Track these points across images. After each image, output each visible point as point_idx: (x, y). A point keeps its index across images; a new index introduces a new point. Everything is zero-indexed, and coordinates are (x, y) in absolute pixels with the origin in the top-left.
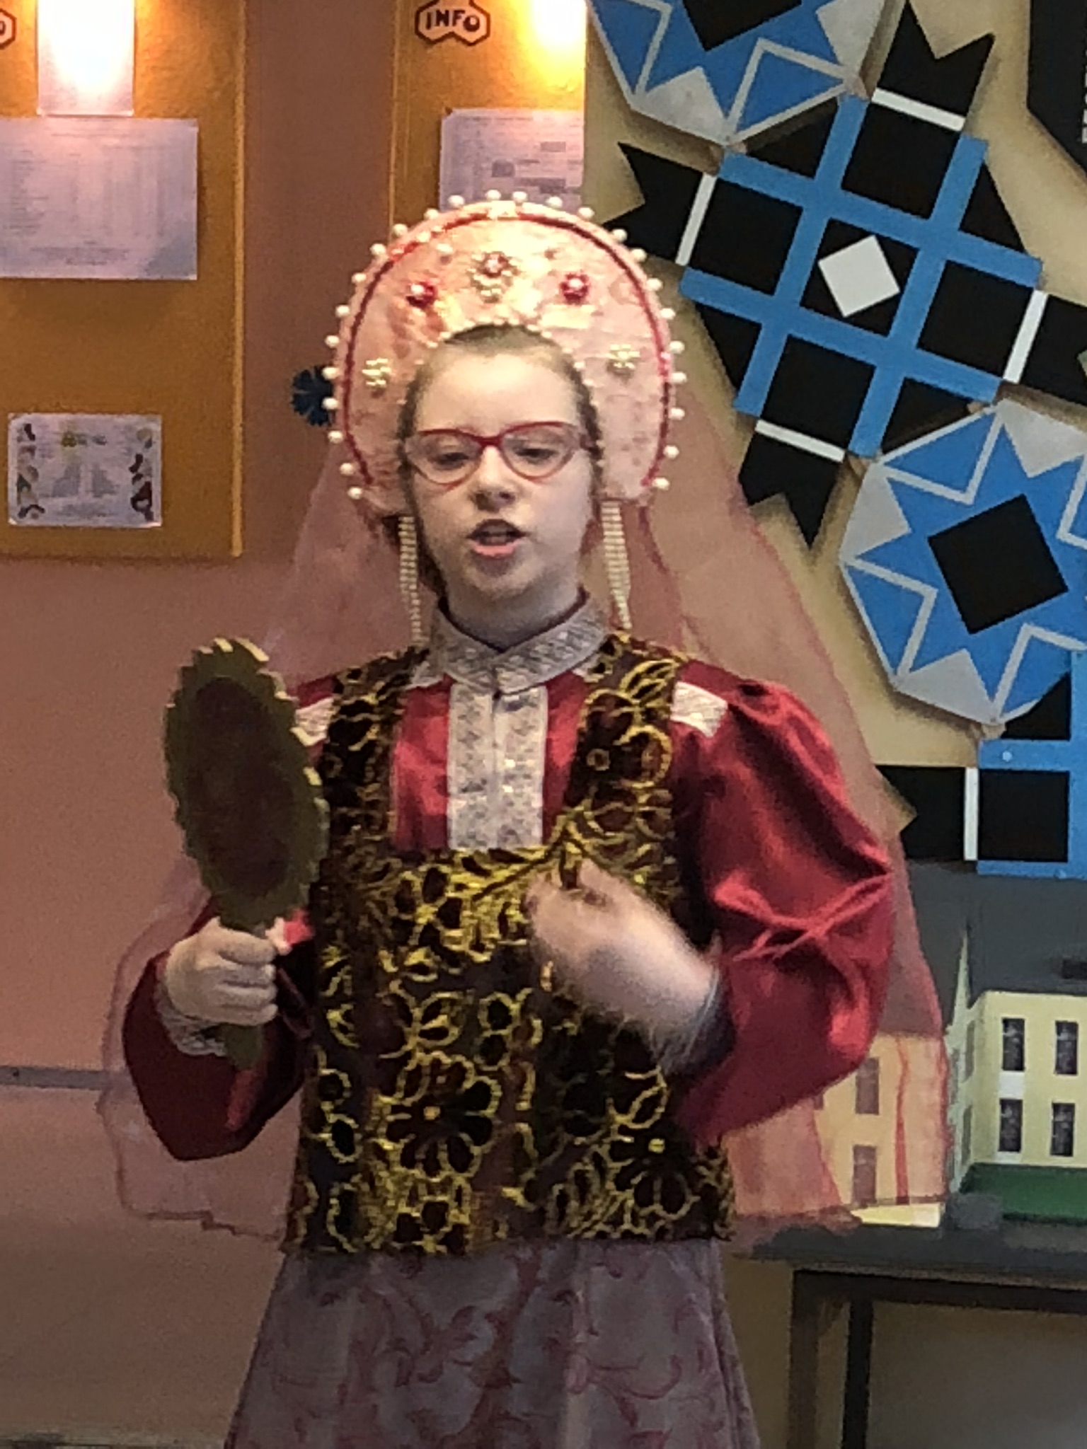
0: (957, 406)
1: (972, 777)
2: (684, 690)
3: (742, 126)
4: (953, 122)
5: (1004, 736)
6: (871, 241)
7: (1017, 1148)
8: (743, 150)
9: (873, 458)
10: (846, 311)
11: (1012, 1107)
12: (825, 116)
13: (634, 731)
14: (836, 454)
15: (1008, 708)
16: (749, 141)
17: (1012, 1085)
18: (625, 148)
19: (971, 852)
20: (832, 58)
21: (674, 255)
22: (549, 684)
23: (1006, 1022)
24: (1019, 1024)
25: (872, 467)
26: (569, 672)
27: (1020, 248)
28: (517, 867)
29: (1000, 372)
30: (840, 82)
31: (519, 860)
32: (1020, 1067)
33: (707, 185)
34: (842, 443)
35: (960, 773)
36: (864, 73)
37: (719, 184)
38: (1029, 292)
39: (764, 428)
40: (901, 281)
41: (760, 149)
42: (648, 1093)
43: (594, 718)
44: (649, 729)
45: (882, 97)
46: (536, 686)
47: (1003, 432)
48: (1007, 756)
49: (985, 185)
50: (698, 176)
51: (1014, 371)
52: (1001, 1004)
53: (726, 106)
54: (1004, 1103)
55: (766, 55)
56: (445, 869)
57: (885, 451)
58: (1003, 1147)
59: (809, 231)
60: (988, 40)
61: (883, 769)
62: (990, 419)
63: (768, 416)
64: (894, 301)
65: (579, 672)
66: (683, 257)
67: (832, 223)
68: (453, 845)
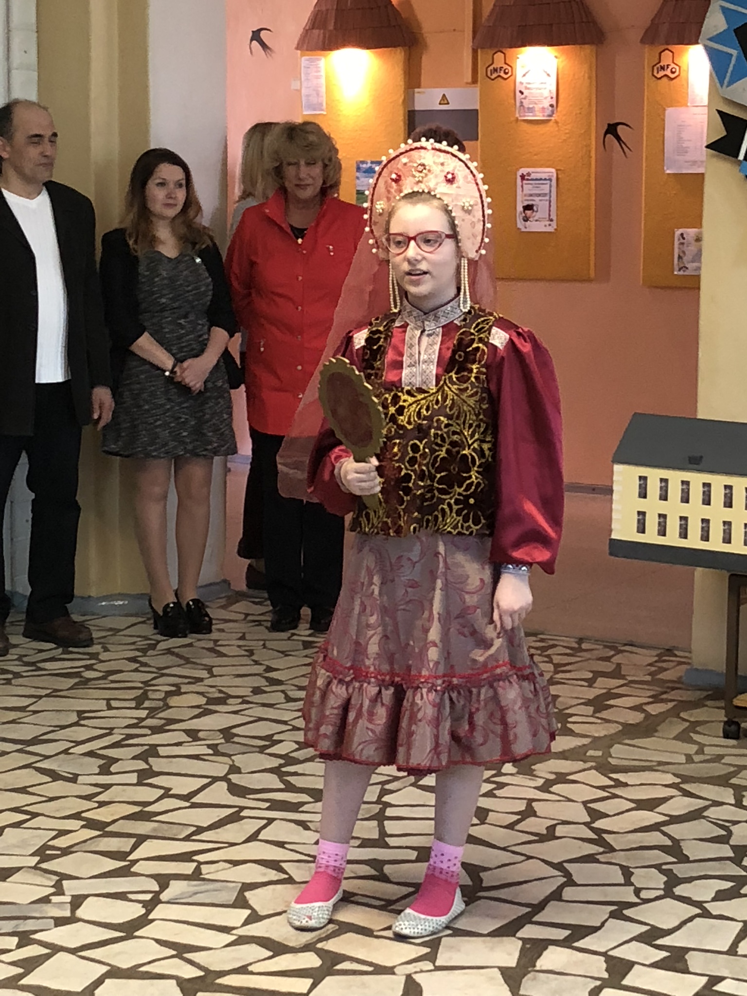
2: (495, 330)
13: (475, 345)
18: (719, 112)
21: (737, 156)
22: (443, 327)
26: (453, 321)
28: (426, 395)
31: (428, 392)
42: (468, 482)
43: (460, 340)
44: (480, 345)
46: (439, 327)
56: (400, 394)
65: (455, 322)
66: (741, 157)
68: (403, 386)
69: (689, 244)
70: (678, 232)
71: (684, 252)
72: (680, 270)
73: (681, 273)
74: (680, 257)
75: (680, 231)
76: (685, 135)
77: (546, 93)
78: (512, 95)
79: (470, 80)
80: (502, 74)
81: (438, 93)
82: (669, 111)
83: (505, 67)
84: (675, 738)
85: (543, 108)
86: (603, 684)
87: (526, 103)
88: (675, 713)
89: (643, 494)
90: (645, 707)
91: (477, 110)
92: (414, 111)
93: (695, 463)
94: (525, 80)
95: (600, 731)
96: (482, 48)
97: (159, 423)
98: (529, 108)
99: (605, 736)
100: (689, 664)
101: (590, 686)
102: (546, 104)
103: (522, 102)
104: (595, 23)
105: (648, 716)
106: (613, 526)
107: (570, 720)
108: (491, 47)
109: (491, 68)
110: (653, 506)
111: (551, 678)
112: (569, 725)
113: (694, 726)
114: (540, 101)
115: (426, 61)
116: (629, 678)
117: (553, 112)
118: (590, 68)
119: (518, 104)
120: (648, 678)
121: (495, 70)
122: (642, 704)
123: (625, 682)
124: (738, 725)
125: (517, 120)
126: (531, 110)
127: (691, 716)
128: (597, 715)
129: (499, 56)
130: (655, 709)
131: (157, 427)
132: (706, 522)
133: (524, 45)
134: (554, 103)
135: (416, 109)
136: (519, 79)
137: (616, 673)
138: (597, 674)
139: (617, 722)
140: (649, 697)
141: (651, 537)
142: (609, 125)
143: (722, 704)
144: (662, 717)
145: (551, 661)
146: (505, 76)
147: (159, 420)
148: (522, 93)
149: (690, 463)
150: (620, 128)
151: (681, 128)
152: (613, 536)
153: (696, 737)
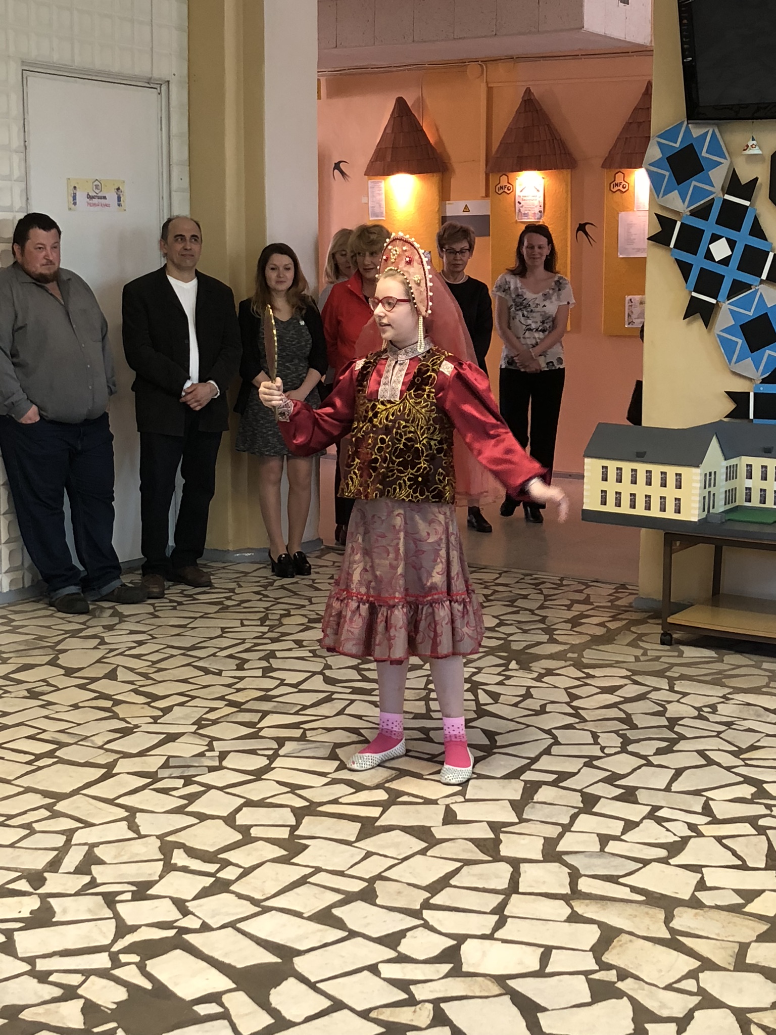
0: (748, 287)
1: (752, 395)
2: (445, 363)
3: (688, 207)
4: (747, 203)
5: (761, 383)
6: (724, 239)
7: (750, 501)
8: (689, 214)
9: (724, 302)
10: (717, 260)
11: (749, 489)
12: (711, 204)
13: (429, 374)
14: (713, 301)
15: (761, 375)
16: (690, 211)
17: (749, 483)
18: (656, 215)
19: (751, 417)
20: (713, 186)
21: (669, 245)
22: (410, 359)
23: (747, 465)
24: (751, 466)
25: (724, 305)
26: (417, 356)
27: (766, 240)
28: (393, 405)
29: (760, 276)
30: (714, 193)
31: (395, 403)
32: (751, 478)
33: (678, 224)
34: (715, 297)
35: (748, 393)
36: (722, 189)
37: (682, 223)
38: (768, 253)
39: (694, 294)
40: (732, 250)
41: (694, 213)
42: (419, 466)
43: (420, 370)
44: (433, 373)
45: (727, 197)
46: (407, 359)
47: (761, 294)
48: (761, 389)
49: (756, 223)
50: (676, 222)
51: (764, 277)
52: (746, 460)
53: (684, 202)
54: (746, 488)
55: (695, 186)
57: (728, 300)
58: (746, 501)
59: (707, 237)
60: (757, 179)
61: (726, 392)
62: (757, 291)
63: (694, 291)
64: (730, 256)
65: (419, 357)
66: (672, 246)
67: (713, 234)
68: (379, 398)
69: (636, 307)
70: (628, 298)
71: (632, 312)
72: (629, 324)
73: (630, 326)
74: (629, 315)
75: (630, 297)
76: (633, 231)
77: (536, 203)
78: (513, 204)
79: (484, 195)
80: (506, 190)
81: (461, 204)
82: (622, 215)
83: (509, 185)
84: (626, 645)
85: (535, 213)
86: (578, 608)
87: (522, 210)
88: (627, 628)
89: (605, 479)
90: (606, 624)
91: (489, 216)
92: (446, 217)
93: (640, 457)
94: (522, 194)
95: (576, 640)
96: (492, 172)
97: (270, 433)
98: (524, 214)
99: (580, 644)
100: (637, 594)
101: (569, 610)
102: (537, 210)
103: (520, 210)
104: (570, 154)
105: (609, 630)
106: (585, 500)
107: (555, 633)
108: (499, 172)
109: (499, 186)
110: (611, 487)
111: (542, 604)
112: (554, 636)
113: (640, 637)
114: (532, 208)
115: (455, 183)
116: (596, 604)
117: (541, 217)
118: (567, 185)
119: (517, 211)
120: (609, 604)
121: (501, 188)
122: (604, 622)
123: (592, 607)
124: (671, 635)
125: (516, 222)
126: (526, 215)
127: (638, 629)
128: (575, 629)
129: (504, 178)
130: (613, 625)
131: (269, 435)
132: (648, 497)
133: (521, 170)
134: (542, 210)
135: (448, 215)
136: (518, 193)
137: (587, 601)
138: (574, 602)
139: (587, 634)
140: (610, 617)
141: (610, 508)
142: (580, 224)
143: (660, 621)
144: (618, 631)
145: (542, 593)
146: (508, 192)
147: (270, 431)
148: (519, 203)
149: (638, 457)
150: (587, 227)
151: (630, 226)
152: (584, 508)
153: (641, 644)
